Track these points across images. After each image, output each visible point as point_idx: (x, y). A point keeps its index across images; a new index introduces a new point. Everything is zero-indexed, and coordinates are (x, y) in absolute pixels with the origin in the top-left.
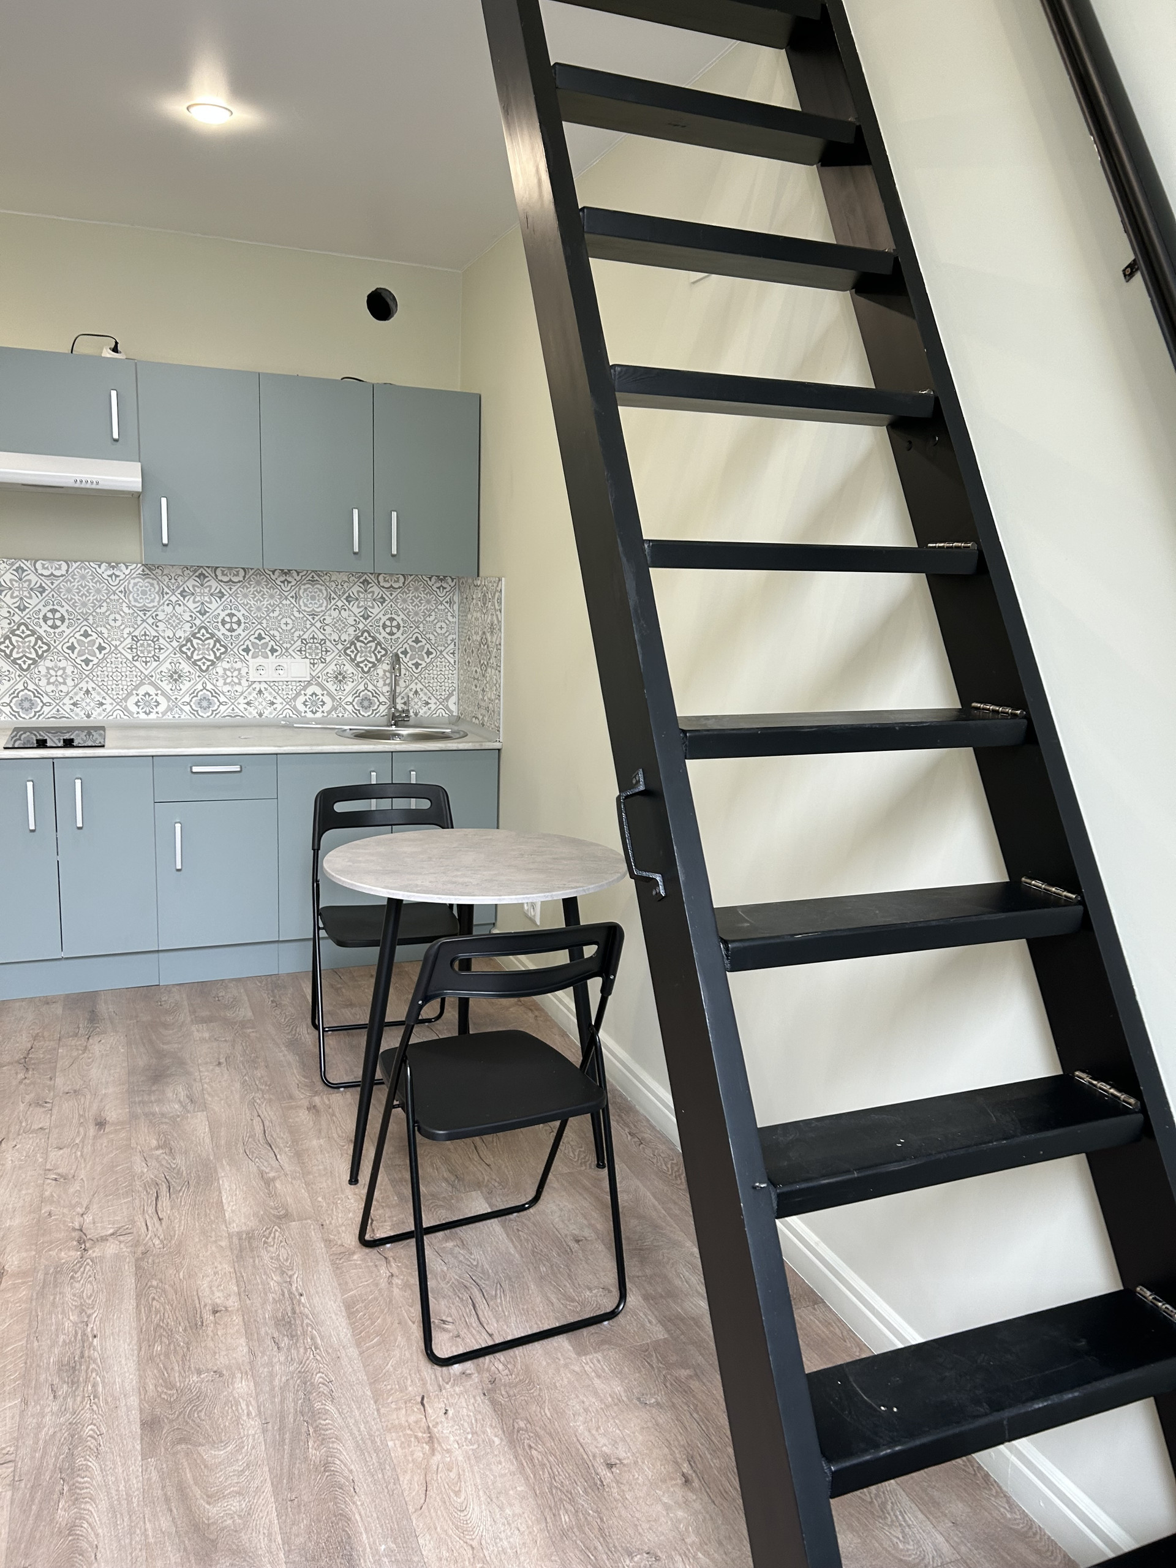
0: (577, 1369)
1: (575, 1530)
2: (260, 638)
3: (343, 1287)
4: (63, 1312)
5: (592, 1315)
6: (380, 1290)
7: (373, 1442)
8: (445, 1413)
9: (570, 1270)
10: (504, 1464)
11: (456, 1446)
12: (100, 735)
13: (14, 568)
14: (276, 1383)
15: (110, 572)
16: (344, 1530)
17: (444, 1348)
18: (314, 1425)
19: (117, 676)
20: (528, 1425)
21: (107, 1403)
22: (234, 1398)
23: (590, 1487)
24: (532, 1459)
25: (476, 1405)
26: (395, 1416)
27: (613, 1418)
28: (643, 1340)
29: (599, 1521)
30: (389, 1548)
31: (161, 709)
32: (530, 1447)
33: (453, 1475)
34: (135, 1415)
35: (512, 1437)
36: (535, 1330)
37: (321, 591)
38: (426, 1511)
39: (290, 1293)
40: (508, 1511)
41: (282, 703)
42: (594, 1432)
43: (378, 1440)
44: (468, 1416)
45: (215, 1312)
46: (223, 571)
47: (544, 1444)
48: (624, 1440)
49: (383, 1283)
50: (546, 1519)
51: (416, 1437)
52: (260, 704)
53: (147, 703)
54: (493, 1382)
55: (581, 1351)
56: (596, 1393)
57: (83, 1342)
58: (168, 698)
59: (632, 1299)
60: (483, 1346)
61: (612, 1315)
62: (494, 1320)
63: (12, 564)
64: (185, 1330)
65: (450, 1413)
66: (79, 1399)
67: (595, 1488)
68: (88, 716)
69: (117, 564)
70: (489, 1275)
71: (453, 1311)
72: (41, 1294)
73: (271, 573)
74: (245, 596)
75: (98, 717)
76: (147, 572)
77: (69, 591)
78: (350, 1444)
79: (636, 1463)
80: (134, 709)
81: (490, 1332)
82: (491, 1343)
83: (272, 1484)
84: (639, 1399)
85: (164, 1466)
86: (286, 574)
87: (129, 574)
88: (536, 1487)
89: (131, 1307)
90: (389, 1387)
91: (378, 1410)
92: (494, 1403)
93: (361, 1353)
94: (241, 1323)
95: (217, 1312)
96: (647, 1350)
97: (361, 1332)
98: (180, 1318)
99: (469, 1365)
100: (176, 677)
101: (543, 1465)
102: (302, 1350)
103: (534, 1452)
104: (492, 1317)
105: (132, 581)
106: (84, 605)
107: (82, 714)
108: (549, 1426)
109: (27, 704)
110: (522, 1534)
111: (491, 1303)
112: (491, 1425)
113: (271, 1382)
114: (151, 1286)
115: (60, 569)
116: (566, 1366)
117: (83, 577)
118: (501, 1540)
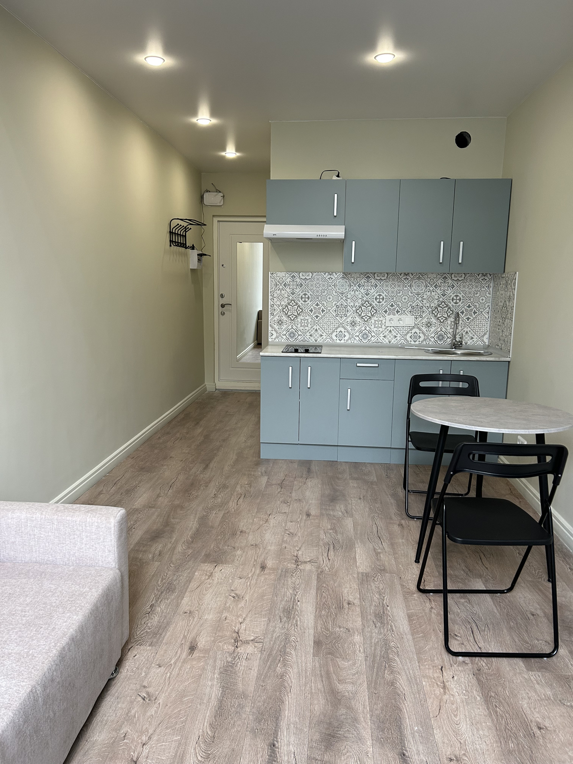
0: (526, 677)
1: (517, 752)
2: (392, 306)
3: (408, 607)
4: (287, 588)
5: (537, 653)
6: (425, 613)
7: (416, 680)
8: (453, 678)
9: (527, 628)
10: (481, 710)
11: (457, 694)
12: (320, 349)
13: (291, 276)
14: (373, 641)
15: (329, 277)
16: (398, 714)
17: (455, 647)
18: (389, 664)
19: (329, 323)
20: (496, 696)
21: (301, 629)
22: (354, 642)
23: (527, 735)
24: (496, 712)
25: (469, 678)
26: (427, 672)
27: (544, 706)
28: (566, 673)
29: (530, 752)
30: (418, 729)
31: (346, 338)
32: (496, 706)
33: (454, 707)
34: (312, 638)
35: (487, 699)
36: (504, 652)
37: (423, 283)
38: (439, 718)
39: (383, 604)
40: (481, 732)
41: (400, 337)
42: (532, 709)
43: (418, 680)
44: (465, 683)
45: (349, 604)
46: (378, 275)
47: (504, 707)
48: (549, 718)
49: (427, 610)
50: (501, 742)
51: (437, 684)
52: (390, 337)
53: (340, 336)
54: (479, 670)
55: (529, 669)
56: (535, 691)
57: (294, 602)
58: (349, 334)
59: (562, 651)
60: (475, 652)
61: (549, 655)
62: (482, 641)
63: (291, 274)
64: (335, 608)
65: (455, 678)
66: (290, 625)
67: (530, 736)
68: (316, 341)
69: (332, 273)
70: (482, 619)
71: (461, 632)
72: (279, 579)
73: (399, 275)
74: (387, 286)
75: (320, 341)
76: (345, 276)
77: (312, 285)
78: (405, 677)
79: (555, 731)
80: (335, 338)
81: (480, 646)
82: (479, 651)
83: (367, 684)
84: (560, 701)
85: (322, 662)
86: (406, 275)
87: (337, 277)
88: (497, 726)
89: (314, 593)
90: (426, 658)
91: (419, 666)
92: (478, 680)
93: (414, 639)
94: (360, 612)
95: (350, 604)
96: (568, 678)
97: (414, 629)
98: (334, 602)
99: (467, 659)
100: (353, 324)
101: (502, 717)
102: (386, 630)
103: (498, 709)
104: (481, 639)
105: (338, 281)
106: (318, 291)
107: (313, 340)
108: (507, 699)
109: (292, 335)
110: (487, 745)
111: (482, 633)
112: (476, 690)
113: (371, 640)
114: (323, 586)
115: (309, 276)
116: (520, 673)
117: (318, 279)
118: (476, 744)
